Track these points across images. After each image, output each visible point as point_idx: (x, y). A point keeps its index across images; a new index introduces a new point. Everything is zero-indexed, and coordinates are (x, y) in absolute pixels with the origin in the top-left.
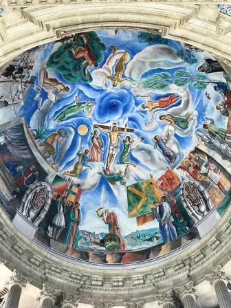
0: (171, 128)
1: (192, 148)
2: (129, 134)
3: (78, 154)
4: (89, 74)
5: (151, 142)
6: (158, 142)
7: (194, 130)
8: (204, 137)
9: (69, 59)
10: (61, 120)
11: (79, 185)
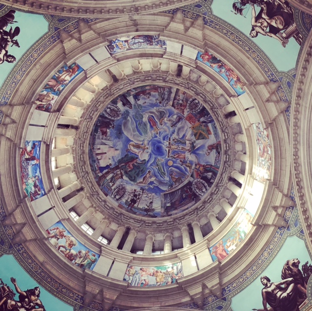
0: (165, 119)
1: (173, 108)
2: (171, 140)
3: (182, 165)
4: (142, 161)
6: (174, 125)
7: (163, 108)
8: (166, 103)
9: (133, 172)
10: (165, 174)
11: (196, 165)
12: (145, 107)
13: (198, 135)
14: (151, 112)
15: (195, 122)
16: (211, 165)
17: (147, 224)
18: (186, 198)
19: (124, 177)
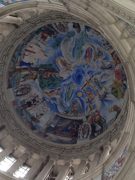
0: (100, 59)
1: (111, 56)
2: (94, 78)
3: (87, 103)
4: (59, 77)
5: (102, 71)
6: (103, 68)
7: (104, 50)
8: (108, 48)
9: (47, 81)
10: (69, 100)
11: (96, 111)
12: (90, 39)
13: (114, 90)
14: (92, 46)
15: (119, 79)
16: (105, 122)
17: (21, 132)
18: (68, 131)
19: (37, 81)
